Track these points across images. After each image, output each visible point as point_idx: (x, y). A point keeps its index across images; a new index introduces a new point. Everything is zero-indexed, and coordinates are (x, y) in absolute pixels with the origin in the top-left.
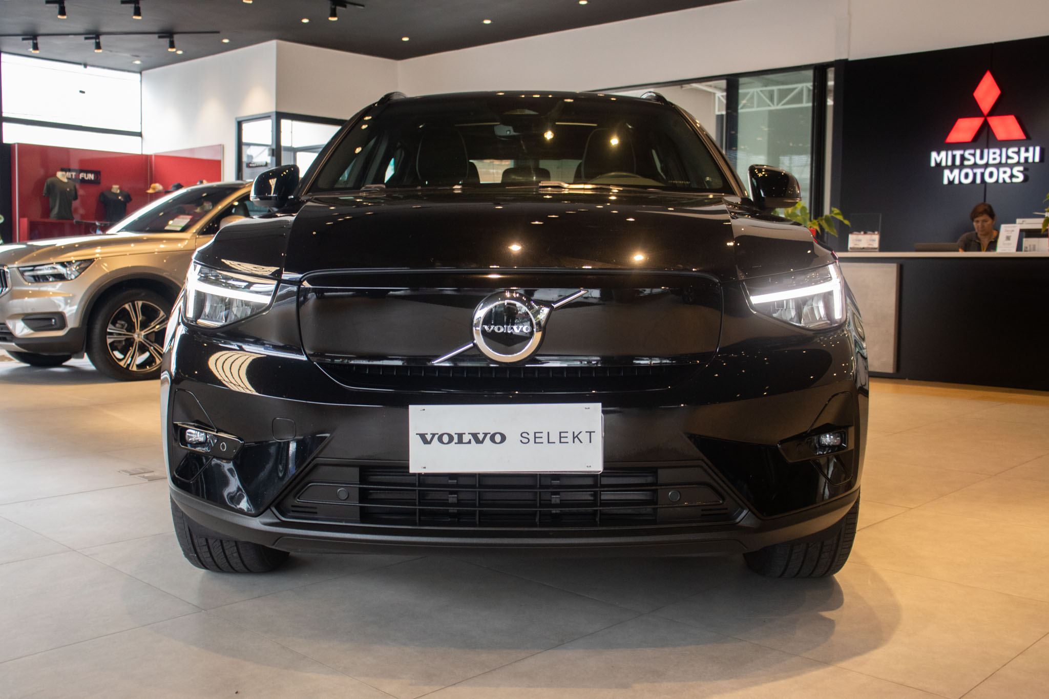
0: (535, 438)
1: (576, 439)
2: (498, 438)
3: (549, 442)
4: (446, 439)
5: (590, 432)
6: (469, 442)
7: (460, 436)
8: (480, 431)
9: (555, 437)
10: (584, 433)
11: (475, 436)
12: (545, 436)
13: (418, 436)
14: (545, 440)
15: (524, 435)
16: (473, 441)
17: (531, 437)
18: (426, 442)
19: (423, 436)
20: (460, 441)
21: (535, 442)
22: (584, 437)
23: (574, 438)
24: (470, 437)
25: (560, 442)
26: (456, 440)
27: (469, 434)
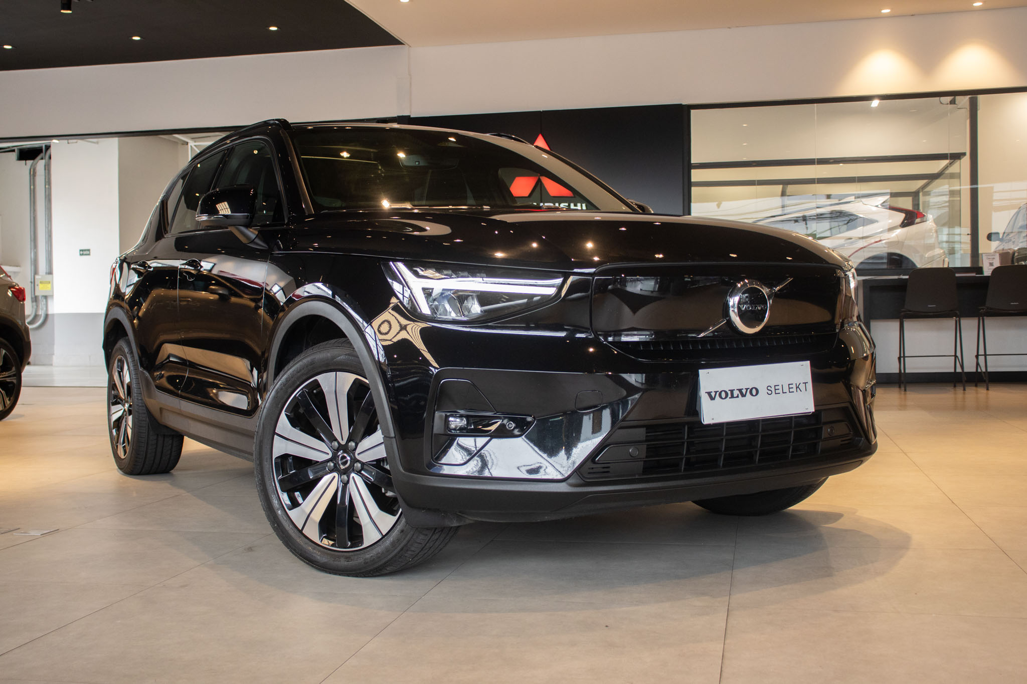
0: (775, 390)
1: (798, 389)
2: (754, 392)
3: (783, 393)
4: (723, 395)
5: (805, 383)
6: (738, 397)
7: (732, 391)
8: (743, 386)
9: (786, 389)
10: (802, 384)
11: (740, 390)
12: (780, 387)
13: (707, 394)
14: (780, 391)
15: (769, 388)
16: (740, 395)
17: (773, 389)
18: (712, 399)
19: (709, 394)
20: (732, 397)
21: (776, 394)
22: (802, 387)
23: (797, 388)
24: (738, 392)
25: (790, 392)
26: (729, 396)
27: (737, 390)
